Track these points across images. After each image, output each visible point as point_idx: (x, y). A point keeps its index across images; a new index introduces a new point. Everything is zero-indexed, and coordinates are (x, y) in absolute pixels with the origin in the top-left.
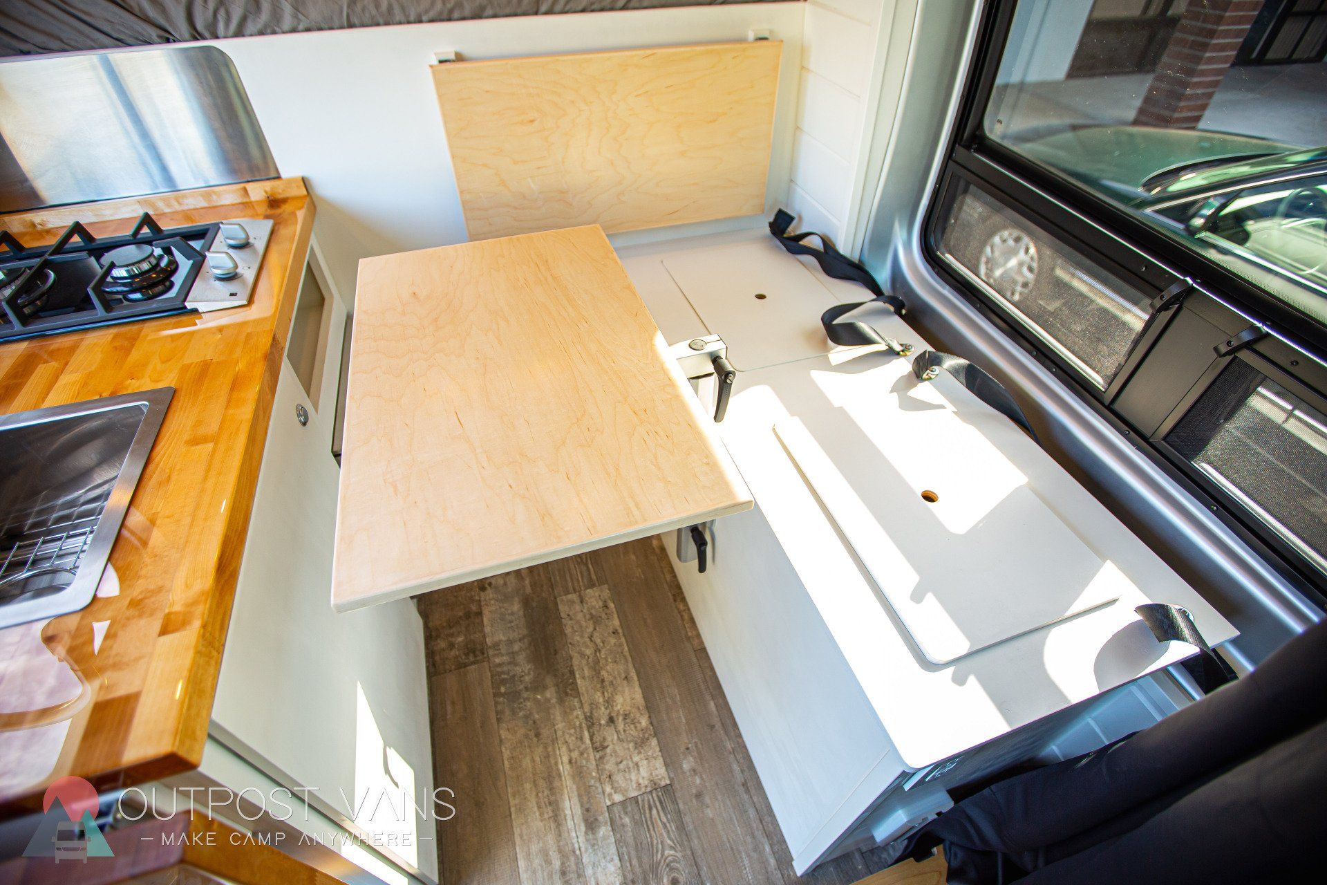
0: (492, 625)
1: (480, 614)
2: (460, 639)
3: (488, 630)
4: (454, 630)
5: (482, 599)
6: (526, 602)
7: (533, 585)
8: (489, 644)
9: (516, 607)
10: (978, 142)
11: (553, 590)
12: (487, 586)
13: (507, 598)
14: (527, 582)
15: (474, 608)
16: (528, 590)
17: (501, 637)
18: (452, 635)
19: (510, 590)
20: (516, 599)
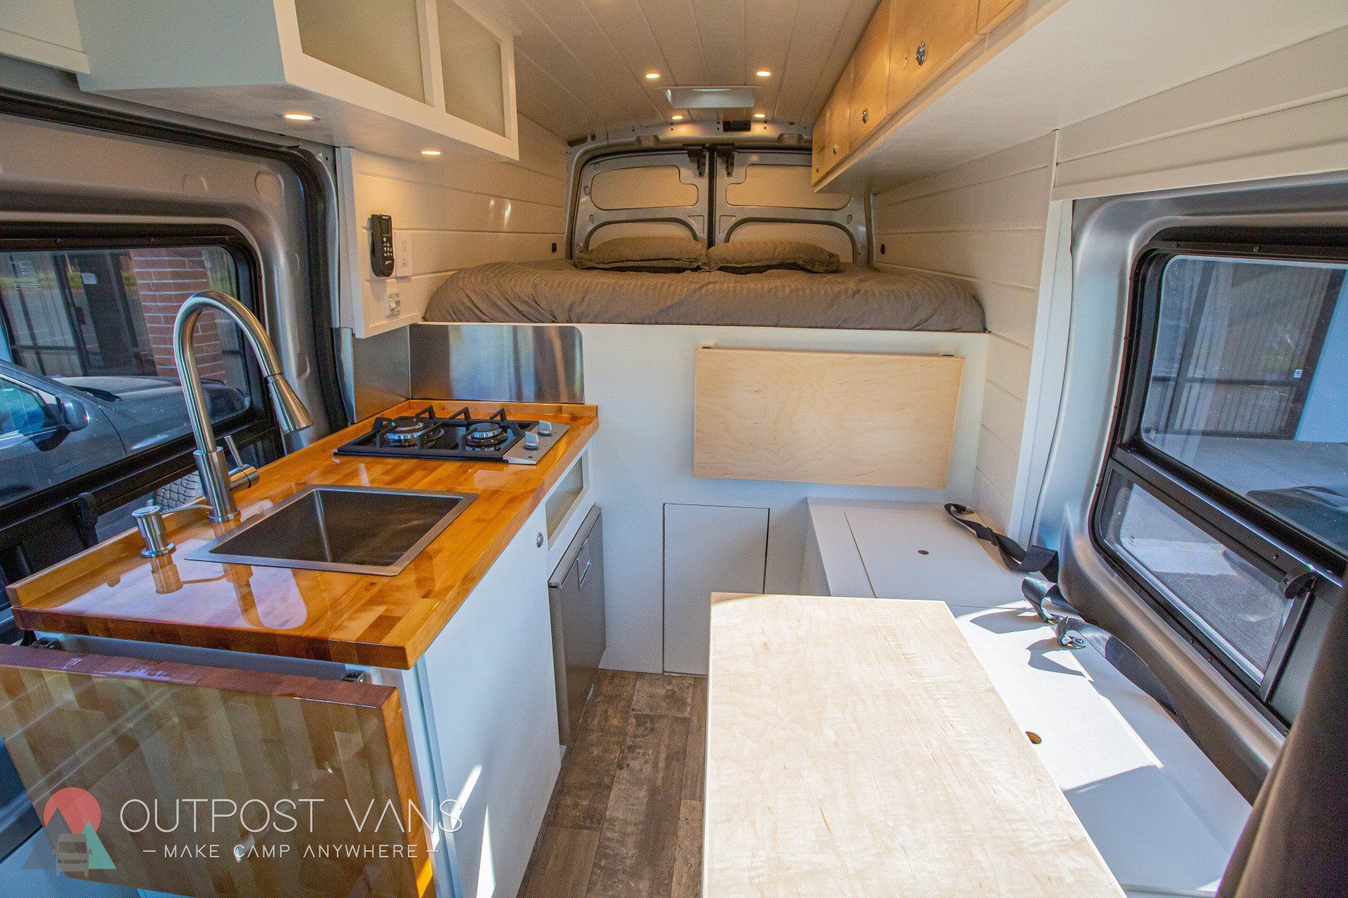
0: (616, 800)
1: (609, 788)
2: (585, 803)
3: (611, 803)
4: (583, 793)
5: (616, 775)
6: (653, 793)
7: (665, 780)
8: (607, 817)
9: (643, 793)
10: (1137, 446)
11: (681, 791)
12: (625, 766)
13: (638, 783)
14: (661, 775)
15: (607, 780)
16: (659, 782)
17: (619, 814)
18: (579, 797)
19: (643, 776)
20: (645, 787)
